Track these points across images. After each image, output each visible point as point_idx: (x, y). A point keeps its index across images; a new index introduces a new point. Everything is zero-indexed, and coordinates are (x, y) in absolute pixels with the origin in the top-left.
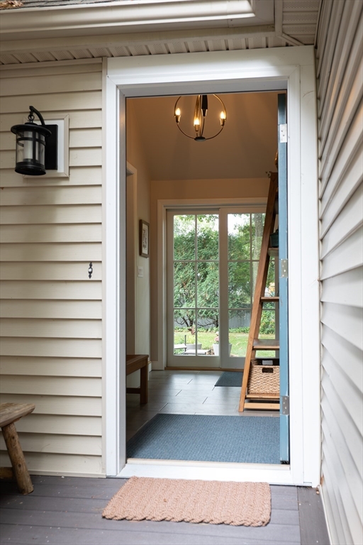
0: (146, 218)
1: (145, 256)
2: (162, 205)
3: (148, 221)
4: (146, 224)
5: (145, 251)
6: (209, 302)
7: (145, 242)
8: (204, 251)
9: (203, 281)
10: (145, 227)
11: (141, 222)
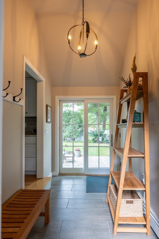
0: (50, 104)
1: (49, 123)
2: (57, 98)
3: (50, 105)
4: (50, 107)
5: (49, 120)
6: (70, 133)
7: (49, 115)
8: (69, 117)
9: (68, 126)
10: (49, 108)
11: (47, 106)
